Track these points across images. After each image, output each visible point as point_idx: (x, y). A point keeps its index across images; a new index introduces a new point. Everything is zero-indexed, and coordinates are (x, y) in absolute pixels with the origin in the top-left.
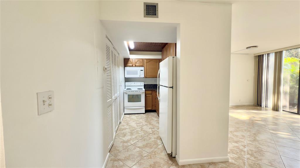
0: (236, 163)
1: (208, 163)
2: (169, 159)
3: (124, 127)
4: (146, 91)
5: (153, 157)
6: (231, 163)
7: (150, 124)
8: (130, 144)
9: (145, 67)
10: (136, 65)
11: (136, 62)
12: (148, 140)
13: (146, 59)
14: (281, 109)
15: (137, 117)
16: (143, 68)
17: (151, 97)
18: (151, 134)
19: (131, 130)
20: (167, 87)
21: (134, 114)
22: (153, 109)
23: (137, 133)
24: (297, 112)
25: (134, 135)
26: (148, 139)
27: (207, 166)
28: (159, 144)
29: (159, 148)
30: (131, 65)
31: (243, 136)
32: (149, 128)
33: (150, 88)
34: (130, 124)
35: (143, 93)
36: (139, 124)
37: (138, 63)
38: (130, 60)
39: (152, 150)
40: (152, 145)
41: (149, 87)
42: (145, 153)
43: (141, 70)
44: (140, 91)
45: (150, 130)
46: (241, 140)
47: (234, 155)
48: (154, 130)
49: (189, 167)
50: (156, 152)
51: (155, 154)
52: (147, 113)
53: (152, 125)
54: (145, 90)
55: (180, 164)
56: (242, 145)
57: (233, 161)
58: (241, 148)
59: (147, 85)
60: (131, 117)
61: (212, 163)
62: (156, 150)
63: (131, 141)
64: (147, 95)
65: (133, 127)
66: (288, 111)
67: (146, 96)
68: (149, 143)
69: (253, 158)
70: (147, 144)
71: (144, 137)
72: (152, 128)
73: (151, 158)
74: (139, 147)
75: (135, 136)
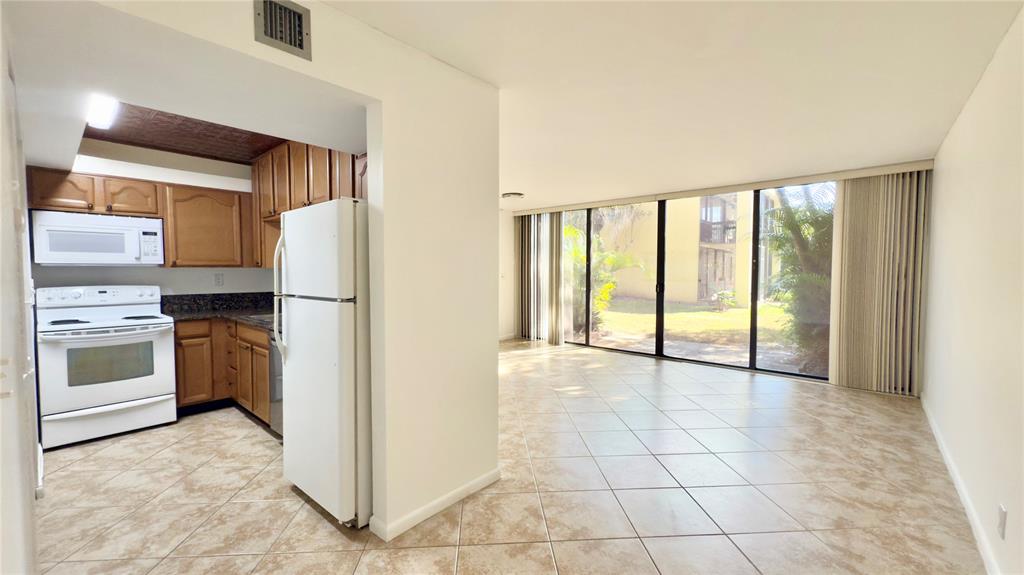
0: (514, 476)
1: (459, 502)
2: (349, 541)
3: (72, 506)
4: (179, 325)
5: (286, 558)
6: (507, 481)
7: (223, 456)
8: (155, 562)
9: (170, 220)
10: (116, 206)
11: (114, 194)
12: (239, 514)
13: (170, 185)
14: (562, 340)
15: (136, 444)
16: (155, 225)
17: (207, 346)
18: (242, 491)
19: (128, 508)
20: (334, 300)
21: (110, 440)
22: (216, 398)
23: (168, 509)
24: (584, 342)
25: (158, 521)
26: (238, 511)
27: (458, 509)
28: (290, 510)
29: (299, 524)
30: (82, 203)
31: (514, 413)
32: (228, 473)
33: (191, 310)
34: (111, 484)
35: (163, 333)
36: (162, 470)
37: (123, 196)
38: (70, 177)
39: (270, 540)
40: (266, 524)
41: (186, 307)
42: (244, 564)
43: (145, 233)
44: (145, 327)
45: (234, 477)
46: (512, 423)
47: (508, 461)
48: (248, 472)
49: (414, 533)
50: (291, 541)
51: (292, 548)
52: (187, 421)
53: (233, 456)
54: (175, 323)
55: (389, 538)
56: (516, 435)
57: (509, 475)
58: (516, 440)
59: (174, 297)
60: (100, 453)
61: (468, 497)
62: (288, 533)
63: (153, 547)
64: (183, 342)
65: (133, 493)
66: (572, 341)
67: (178, 345)
68: (247, 524)
69: (541, 455)
70: (240, 530)
71: (213, 511)
72: (236, 470)
73: (279, 566)
74: (208, 553)
75: (165, 523)
